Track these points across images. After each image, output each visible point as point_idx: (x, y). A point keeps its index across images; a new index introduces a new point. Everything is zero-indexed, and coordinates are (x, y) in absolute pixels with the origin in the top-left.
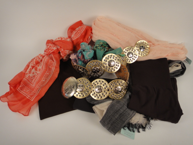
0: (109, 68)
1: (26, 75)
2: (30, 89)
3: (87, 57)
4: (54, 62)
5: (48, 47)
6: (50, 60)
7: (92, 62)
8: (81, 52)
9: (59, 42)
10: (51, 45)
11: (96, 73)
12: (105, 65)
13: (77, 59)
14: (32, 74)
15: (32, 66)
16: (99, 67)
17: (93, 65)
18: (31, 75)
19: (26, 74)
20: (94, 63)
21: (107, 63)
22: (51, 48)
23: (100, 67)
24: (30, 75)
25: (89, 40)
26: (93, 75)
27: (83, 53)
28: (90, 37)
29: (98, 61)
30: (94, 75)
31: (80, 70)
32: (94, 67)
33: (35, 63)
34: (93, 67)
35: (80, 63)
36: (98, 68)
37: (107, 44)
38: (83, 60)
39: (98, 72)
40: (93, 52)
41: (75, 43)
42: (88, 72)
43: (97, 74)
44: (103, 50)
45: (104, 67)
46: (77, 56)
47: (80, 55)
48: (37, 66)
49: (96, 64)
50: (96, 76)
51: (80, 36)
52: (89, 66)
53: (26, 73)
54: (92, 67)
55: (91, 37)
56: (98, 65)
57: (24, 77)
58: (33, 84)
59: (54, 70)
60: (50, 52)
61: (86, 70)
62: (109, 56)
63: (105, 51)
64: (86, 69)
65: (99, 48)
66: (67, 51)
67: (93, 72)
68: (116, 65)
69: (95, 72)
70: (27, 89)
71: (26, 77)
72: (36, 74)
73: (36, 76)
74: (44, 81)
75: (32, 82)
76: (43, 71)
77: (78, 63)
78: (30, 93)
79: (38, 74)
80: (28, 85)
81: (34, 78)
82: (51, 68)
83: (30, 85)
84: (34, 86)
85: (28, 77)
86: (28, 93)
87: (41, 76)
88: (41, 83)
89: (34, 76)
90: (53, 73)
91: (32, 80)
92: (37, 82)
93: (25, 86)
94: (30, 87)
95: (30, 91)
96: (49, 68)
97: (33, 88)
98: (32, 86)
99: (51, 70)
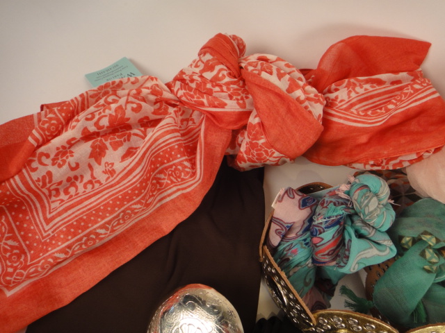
1: (35, 165)
2: (25, 238)
3: (353, 265)
4: (194, 174)
5: (209, 75)
6: (180, 159)
9: (272, 97)
10: (227, 79)
14: (65, 167)
15: (85, 130)
18: (59, 173)
19: (42, 154)
22: (217, 89)
24: (54, 170)
33: (105, 122)
35: (300, 253)
38: (324, 259)
48: (108, 143)
53: (43, 149)
58: (48, 221)
60: (202, 104)
70: (12, 230)
71: (32, 174)
72: (84, 176)
73: (80, 186)
74: (105, 234)
75: (50, 206)
76: (121, 193)
77: (292, 244)
78: (14, 258)
79: (95, 178)
80: (25, 213)
81: (68, 185)
82: (163, 183)
83: (33, 216)
84: (49, 235)
85: (41, 178)
86: (6, 254)
87: (103, 206)
88: (85, 239)
89: (73, 180)
90: (158, 205)
91: (54, 193)
92: (68, 227)
93: (7, 212)
94: (28, 225)
95: (16, 248)
96: (160, 179)
97: (39, 242)
98: (37, 226)
99: (159, 190)
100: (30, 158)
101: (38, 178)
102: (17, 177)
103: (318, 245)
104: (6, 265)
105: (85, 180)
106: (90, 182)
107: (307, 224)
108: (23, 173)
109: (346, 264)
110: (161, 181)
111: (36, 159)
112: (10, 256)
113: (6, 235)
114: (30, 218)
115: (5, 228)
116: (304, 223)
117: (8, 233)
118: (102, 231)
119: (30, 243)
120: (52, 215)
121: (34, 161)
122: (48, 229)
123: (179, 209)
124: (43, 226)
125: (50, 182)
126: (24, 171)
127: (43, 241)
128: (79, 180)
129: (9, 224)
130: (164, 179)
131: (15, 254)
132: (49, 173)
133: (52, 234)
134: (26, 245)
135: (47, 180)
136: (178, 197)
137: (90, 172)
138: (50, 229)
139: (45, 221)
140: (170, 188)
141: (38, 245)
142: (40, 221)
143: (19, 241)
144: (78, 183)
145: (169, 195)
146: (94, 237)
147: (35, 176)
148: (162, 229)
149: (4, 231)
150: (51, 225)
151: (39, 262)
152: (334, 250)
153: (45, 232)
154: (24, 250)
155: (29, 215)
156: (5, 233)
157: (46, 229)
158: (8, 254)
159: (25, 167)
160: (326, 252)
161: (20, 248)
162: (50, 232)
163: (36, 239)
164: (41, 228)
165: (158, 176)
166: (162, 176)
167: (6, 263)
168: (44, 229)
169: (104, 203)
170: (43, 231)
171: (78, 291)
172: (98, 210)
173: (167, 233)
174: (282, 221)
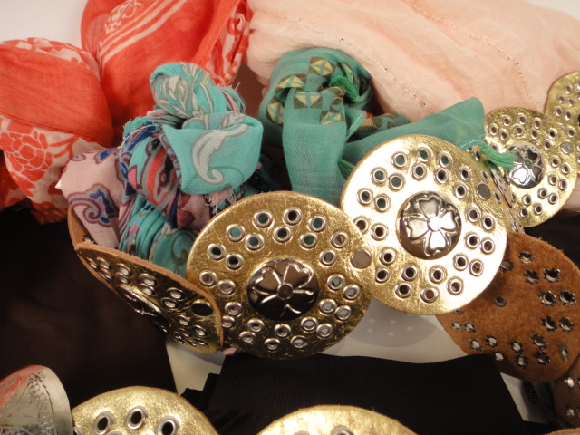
0: (410, 272)
3: (202, 169)
7: (251, 208)
8: (149, 131)
11: (290, 318)
12: (370, 244)
13: (119, 193)
16: (312, 259)
17: (254, 241)
20: (263, 218)
21: (390, 220)
23: (328, 257)
25: (226, 65)
26: (259, 339)
27: (170, 134)
28: (229, 42)
29: (303, 205)
30: (272, 334)
31: (136, 292)
32: (270, 266)
34: (255, 258)
35: (142, 224)
36: (308, 268)
37: (366, 83)
38: (166, 198)
39: (307, 305)
40: (253, 131)
41: (120, 83)
42: (206, 311)
43: (297, 330)
44: (338, 117)
45: (362, 259)
46: (121, 171)
47: (139, 155)
49: (282, 233)
50: (285, 342)
51: (154, 28)
52: (216, 251)
54: (250, 266)
55: (242, 44)
56: (309, 239)
61: (189, 296)
62: (400, 160)
63: (354, 128)
64: (187, 284)
65: (302, 97)
66: (51, 137)
67: (254, 307)
68: (473, 241)
69: (273, 312)
77: (130, 225)
152: (165, 172)
160: (157, 183)
174: (78, 193)
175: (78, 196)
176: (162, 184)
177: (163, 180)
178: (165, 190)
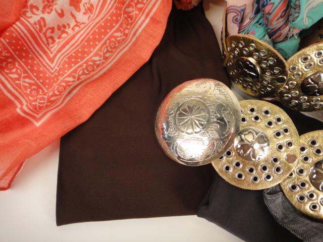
1: (29, 14)
2: (38, 78)
3: (305, 17)
14: (54, 12)
18: (51, 18)
24: (45, 16)
35: (257, 31)
53: (31, 2)
57: (18, 19)
58: (52, 60)
59: (144, 30)
70: (25, 72)
71: (29, 20)
72: (70, 23)
73: (69, 31)
74: (100, 60)
75: (50, 51)
76: (103, 20)
77: (248, 30)
78: (34, 93)
79: (79, 23)
80: (32, 58)
81: (60, 34)
82: (133, 15)
83: (40, 60)
84: (56, 70)
85: (36, 22)
86: (26, 90)
87: (91, 35)
88: (85, 65)
89: (62, 29)
90: (134, 39)
91: (50, 41)
92: (70, 58)
93: (18, 59)
94: (37, 68)
95: (34, 85)
96: (129, 12)
97: (50, 78)
98: (45, 66)
99: (132, 24)
100: (24, 10)
101: (35, 22)
102: (18, 23)
103: (270, 12)
104: (30, 100)
105: (72, 26)
106: (76, 25)
107: (256, 6)
108: (22, 20)
109: (299, 13)
110: (130, 15)
111: (29, 10)
112: (31, 92)
113: (23, 75)
114: (37, 62)
115: (20, 70)
116: (253, 6)
117: (24, 73)
118: (97, 58)
119: (43, 81)
120: (53, 54)
121: (28, 11)
122: (54, 66)
123: (151, 36)
124: (49, 66)
125: (45, 25)
126: (22, 19)
127: (52, 76)
128: (67, 27)
129: (23, 68)
130: (133, 11)
131: (34, 89)
132: (43, 19)
133: (58, 69)
134: (40, 82)
135: (42, 24)
136: (147, 25)
137: (74, 20)
138: (56, 65)
139: (50, 61)
140: (139, 19)
141: (50, 80)
142: (46, 63)
143: (34, 80)
144: (67, 30)
145: (140, 26)
146: (92, 63)
147: (32, 21)
148: (142, 58)
149: (20, 72)
150: (55, 61)
151: (54, 88)
152: (285, 11)
153: (52, 69)
154: (40, 86)
155: (36, 60)
156: (21, 73)
157: (53, 67)
158: (29, 90)
159: (22, 16)
160: (280, 15)
161: (36, 84)
162: (56, 68)
163: (47, 77)
164: (48, 67)
165: (128, 10)
166: (130, 9)
167: (29, 99)
168: (51, 68)
169: (92, 32)
170: (50, 69)
171: (91, 108)
172: (88, 41)
173: (147, 60)
174: (236, 6)
175: (235, 8)
176: (281, 17)
177: (283, 15)
178: (281, 20)
